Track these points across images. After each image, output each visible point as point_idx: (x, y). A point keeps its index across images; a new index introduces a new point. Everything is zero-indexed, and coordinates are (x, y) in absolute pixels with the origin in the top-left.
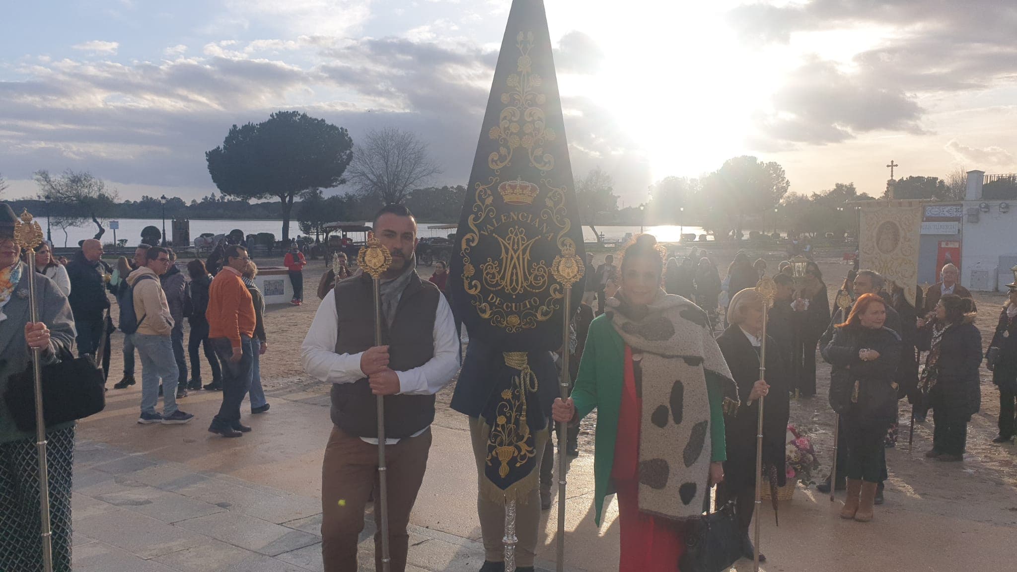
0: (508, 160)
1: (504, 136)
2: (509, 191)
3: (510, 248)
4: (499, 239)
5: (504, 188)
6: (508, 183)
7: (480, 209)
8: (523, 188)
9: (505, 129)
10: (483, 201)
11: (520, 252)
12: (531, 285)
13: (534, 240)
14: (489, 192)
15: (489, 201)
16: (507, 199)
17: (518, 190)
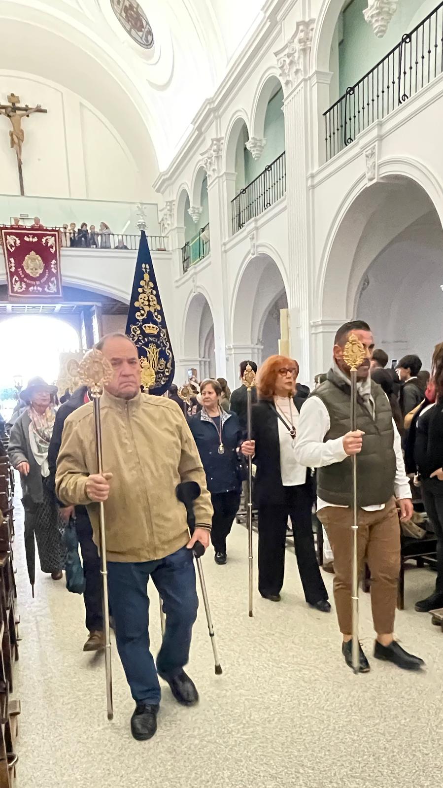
0: (145, 315)
1: (142, 305)
2: (147, 328)
3: (151, 352)
4: (146, 348)
5: (145, 327)
6: (146, 325)
7: (134, 336)
8: (153, 327)
9: (142, 303)
10: (135, 333)
11: (155, 354)
12: (159, 369)
13: (159, 350)
14: (138, 329)
15: (139, 332)
16: (147, 332)
17: (151, 328)
